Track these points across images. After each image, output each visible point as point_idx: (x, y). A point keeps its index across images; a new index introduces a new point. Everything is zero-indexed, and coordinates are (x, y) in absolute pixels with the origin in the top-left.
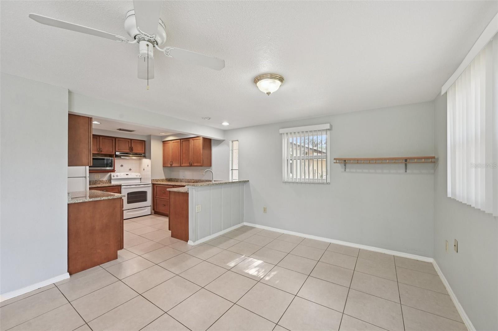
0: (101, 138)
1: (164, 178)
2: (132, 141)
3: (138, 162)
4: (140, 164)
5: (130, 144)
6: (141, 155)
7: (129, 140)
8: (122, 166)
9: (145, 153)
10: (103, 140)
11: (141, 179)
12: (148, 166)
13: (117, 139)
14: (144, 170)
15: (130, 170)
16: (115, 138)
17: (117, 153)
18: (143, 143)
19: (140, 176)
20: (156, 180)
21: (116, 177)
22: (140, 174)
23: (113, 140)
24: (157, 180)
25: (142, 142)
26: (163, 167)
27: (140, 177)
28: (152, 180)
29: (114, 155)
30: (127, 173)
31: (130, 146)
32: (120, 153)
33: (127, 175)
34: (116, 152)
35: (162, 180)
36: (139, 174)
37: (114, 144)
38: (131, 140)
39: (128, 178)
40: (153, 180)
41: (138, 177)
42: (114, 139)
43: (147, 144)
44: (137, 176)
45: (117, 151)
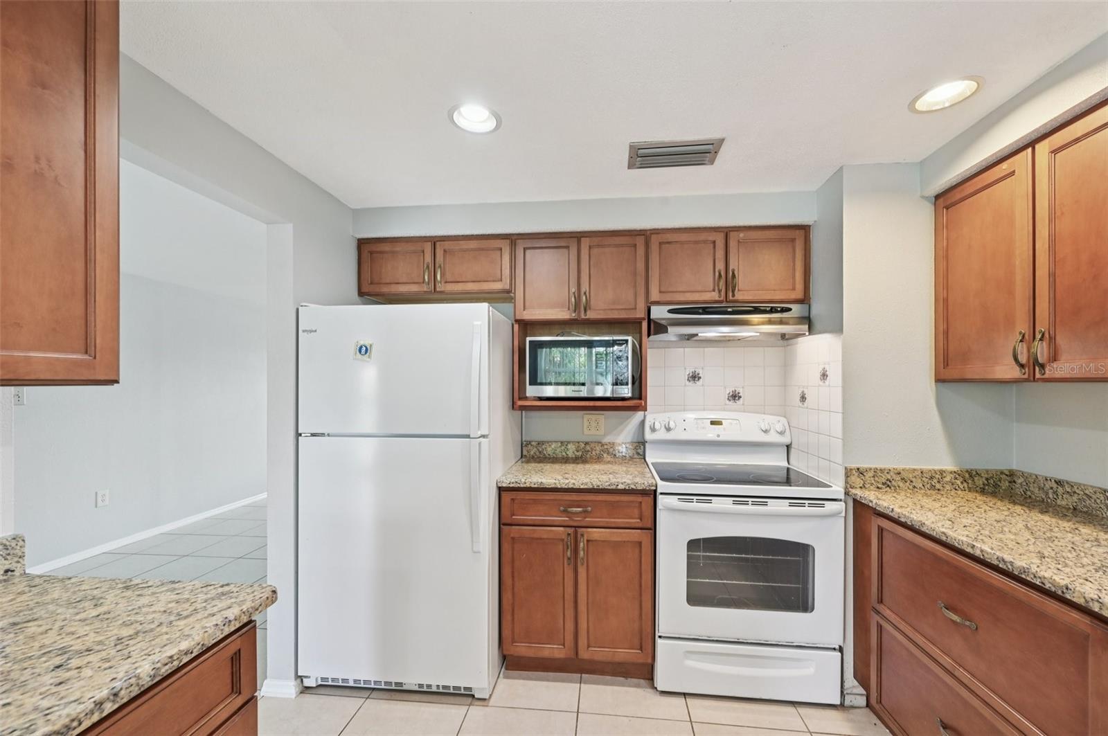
0: (585, 243)
1: (946, 463)
2: (733, 238)
3: (773, 354)
4: (787, 366)
5: (720, 254)
6: (785, 315)
7: (712, 236)
8: (695, 377)
9: (805, 300)
10: (595, 251)
11: (788, 447)
12: (824, 376)
13: (655, 240)
14: (803, 398)
15: (735, 397)
16: (646, 235)
17: (659, 313)
18: (793, 240)
19: (782, 433)
20: (877, 472)
21: (661, 435)
22: (783, 420)
23: (635, 246)
24: (887, 480)
25: (790, 234)
26: (939, 380)
27: (786, 440)
28: (848, 473)
29: (645, 325)
30: (715, 416)
31: (720, 266)
32: (670, 311)
33: (713, 423)
34: (654, 309)
35: (933, 482)
36: (778, 423)
37: (641, 265)
38: (727, 232)
39: (721, 439)
40: (860, 472)
41: (773, 437)
42: (640, 241)
43: (818, 242)
44: (766, 431)
45: (657, 303)
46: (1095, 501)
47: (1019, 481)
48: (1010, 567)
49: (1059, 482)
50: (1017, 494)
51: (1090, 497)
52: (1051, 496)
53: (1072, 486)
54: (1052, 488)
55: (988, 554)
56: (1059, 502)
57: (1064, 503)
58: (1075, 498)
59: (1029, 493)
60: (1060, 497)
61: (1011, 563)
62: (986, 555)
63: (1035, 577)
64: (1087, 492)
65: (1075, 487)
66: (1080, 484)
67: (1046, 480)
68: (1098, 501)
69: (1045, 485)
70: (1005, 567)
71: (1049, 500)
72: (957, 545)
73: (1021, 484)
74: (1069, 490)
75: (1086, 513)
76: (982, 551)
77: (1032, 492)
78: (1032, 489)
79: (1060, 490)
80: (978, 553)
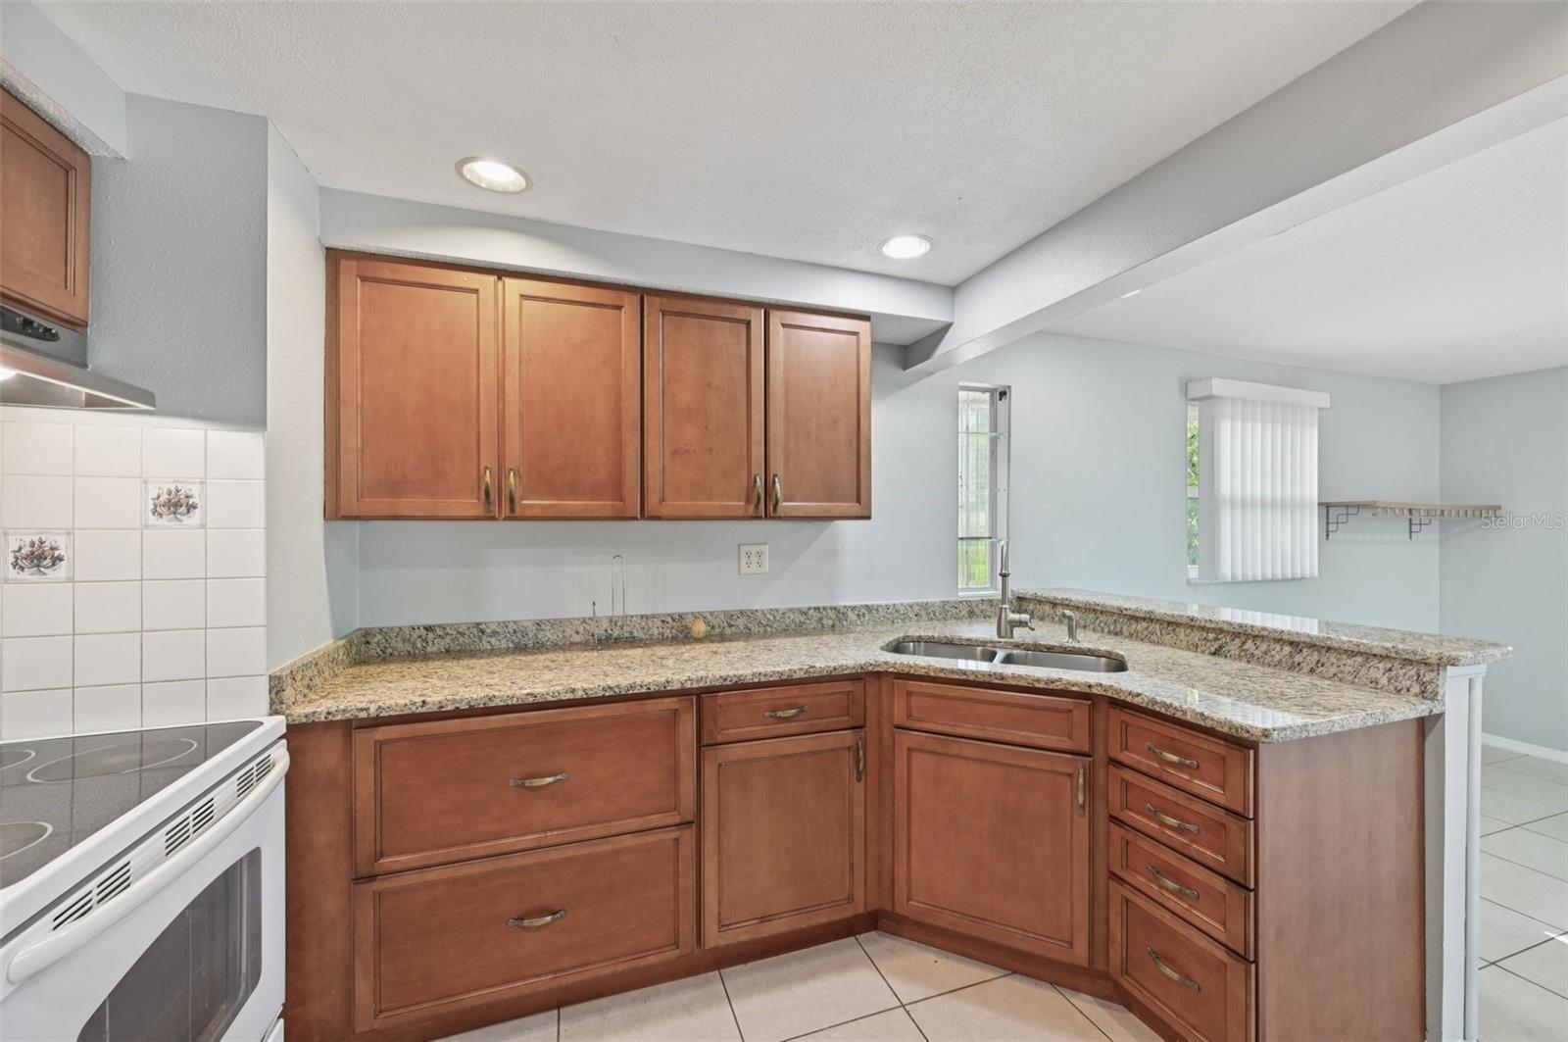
46: (469, 636)
47: (376, 640)
48: (617, 690)
49: (429, 629)
50: (372, 656)
51: (463, 634)
52: (419, 645)
53: (444, 628)
54: (420, 637)
55: (592, 690)
56: (429, 649)
57: (435, 649)
58: (448, 640)
59: (389, 651)
60: (431, 644)
61: (618, 686)
62: (590, 692)
63: (641, 686)
64: (461, 630)
65: (448, 628)
66: (452, 625)
67: (414, 629)
68: (472, 635)
69: (411, 635)
70: (612, 693)
71: (417, 651)
72: (551, 699)
73: (378, 643)
74: (441, 633)
75: (460, 651)
76: (584, 690)
77: (393, 648)
78: (393, 644)
79: (431, 636)
80: (580, 694)
